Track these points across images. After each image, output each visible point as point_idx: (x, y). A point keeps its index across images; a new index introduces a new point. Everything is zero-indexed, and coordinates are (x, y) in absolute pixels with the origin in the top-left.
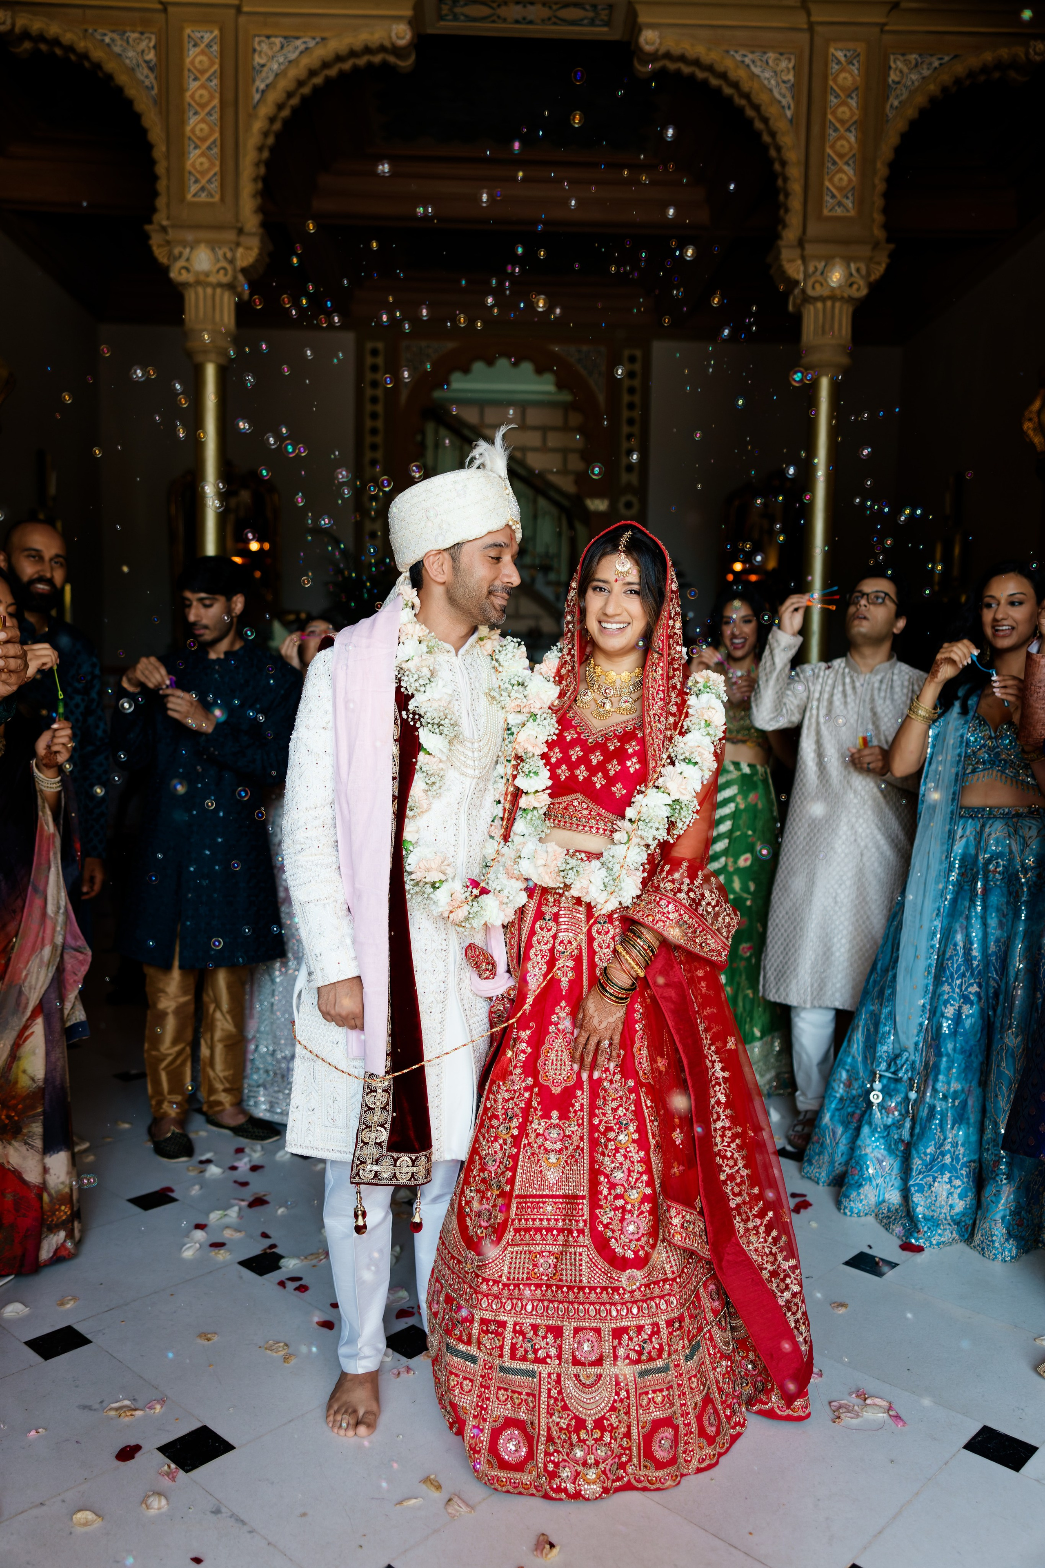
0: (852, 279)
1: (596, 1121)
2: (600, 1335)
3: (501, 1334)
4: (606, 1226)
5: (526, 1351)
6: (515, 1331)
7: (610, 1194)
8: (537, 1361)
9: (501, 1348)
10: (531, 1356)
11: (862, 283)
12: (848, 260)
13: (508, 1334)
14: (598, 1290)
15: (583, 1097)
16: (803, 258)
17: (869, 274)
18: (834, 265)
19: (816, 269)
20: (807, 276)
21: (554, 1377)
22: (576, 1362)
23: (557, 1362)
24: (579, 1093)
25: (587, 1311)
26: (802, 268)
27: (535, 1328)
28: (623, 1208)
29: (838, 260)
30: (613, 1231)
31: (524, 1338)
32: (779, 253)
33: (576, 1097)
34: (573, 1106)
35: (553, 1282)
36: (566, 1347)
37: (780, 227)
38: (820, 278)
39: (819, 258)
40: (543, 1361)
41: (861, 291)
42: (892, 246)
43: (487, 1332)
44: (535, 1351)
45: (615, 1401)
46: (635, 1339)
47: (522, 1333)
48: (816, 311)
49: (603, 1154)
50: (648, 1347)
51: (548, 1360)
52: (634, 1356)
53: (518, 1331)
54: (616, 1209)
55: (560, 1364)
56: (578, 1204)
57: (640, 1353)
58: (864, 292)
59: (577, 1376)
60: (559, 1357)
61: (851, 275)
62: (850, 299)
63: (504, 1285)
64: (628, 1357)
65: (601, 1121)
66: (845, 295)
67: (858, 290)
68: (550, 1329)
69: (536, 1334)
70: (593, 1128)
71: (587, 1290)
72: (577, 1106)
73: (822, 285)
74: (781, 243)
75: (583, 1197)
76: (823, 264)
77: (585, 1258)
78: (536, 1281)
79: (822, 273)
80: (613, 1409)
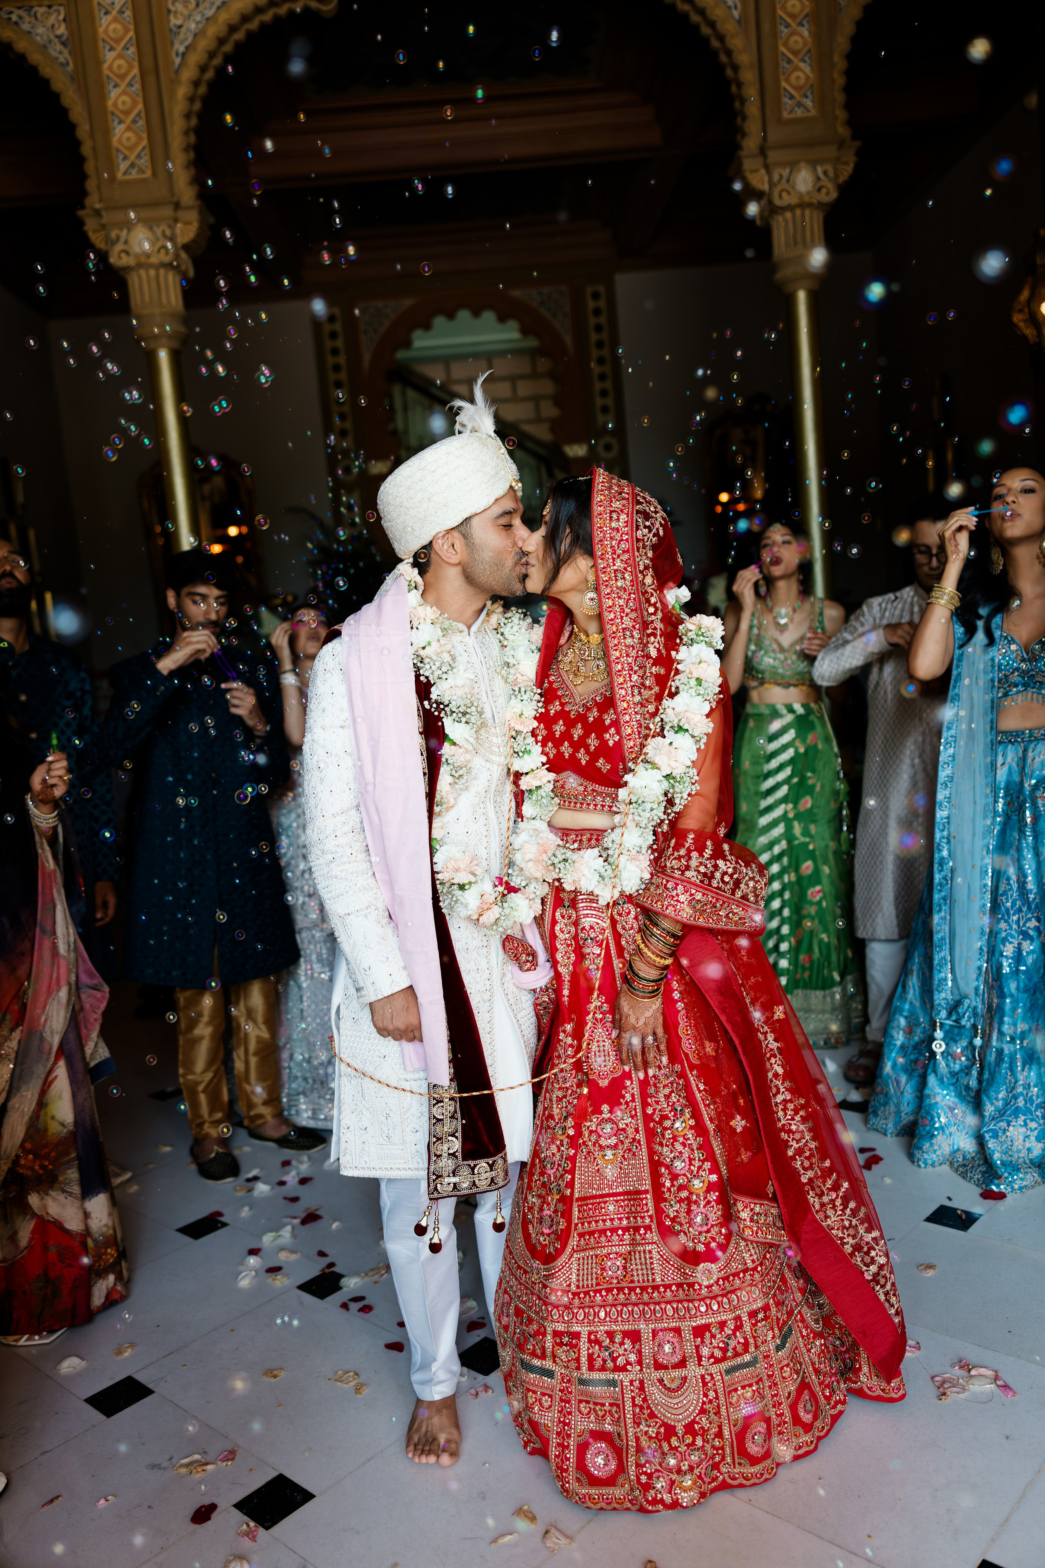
0: (820, 184)
1: (650, 1111)
2: (680, 1335)
3: (576, 1346)
4: (673, 1220)
5: (604, 1361)
6: (590, 1341)
7: (673, 1185)
8: (617, 1369)
9: (578, 1360)
10: (610, 1364)
11: (830, 186)
12: (813, 164)
13: (584, 1345)
14: (674, 1288)
15: (632, 1088)
16: (767, 167)
17: (837, 175)
18: (799, 171)
19: (781, 176)
20: (772, 185)
21: (637, 1384)
22: (658, 1366)
23: (638, 1368)
24: (628, 1083)
25: (664, 1311)
26: (766, 178)
27: (610, 1334)
28: (688, 1199)
29: (803, 164)
30: (681, 1225)
31: (601, 1347)
32: (741, 164)
33: (626, 1088)
34: (624, 1097)
35: (624, 1284)
36: (646, 1351)
37: (739, 137)
38: (786, 186)
39: (784, 164)
40: (623, 1369)
41: (830, 194)
42: (858, 143)
43: (561, 1344)
44: (614, 1360)
45: (704, 1403)
46: (719, 1336)
47: (597, 1342)
48: (785, 221)
49: (661, 1144)
50: (732, 1343)
51: (629, 1367)
52: (718, 1354)
53: (594, 1341)
54: (681, 1201)
55: (641, 1370)
56: (642, 1199)
57: (724, 1350)
58: (834, 195)
59: (661, 1381)
60: (640, 1362)
61: (819, 179)
62: (820, 205)
63: (574, 1294)
64: (712, 1356)
65: (655, 1110)
66: (815, 201)
67: (828, 194)
68: (626, 1334)
69: (612, 1341)
70: (647, 1118)
71: (662, 1289)
72: (628, 1097)
73: (789, 193)
74: (743, 153)
75: (646, 1192)
76: (788, 170)
77: (655, 1254)
78: (605, 1286)
79: (788, 181)
80: (703, 1411)
